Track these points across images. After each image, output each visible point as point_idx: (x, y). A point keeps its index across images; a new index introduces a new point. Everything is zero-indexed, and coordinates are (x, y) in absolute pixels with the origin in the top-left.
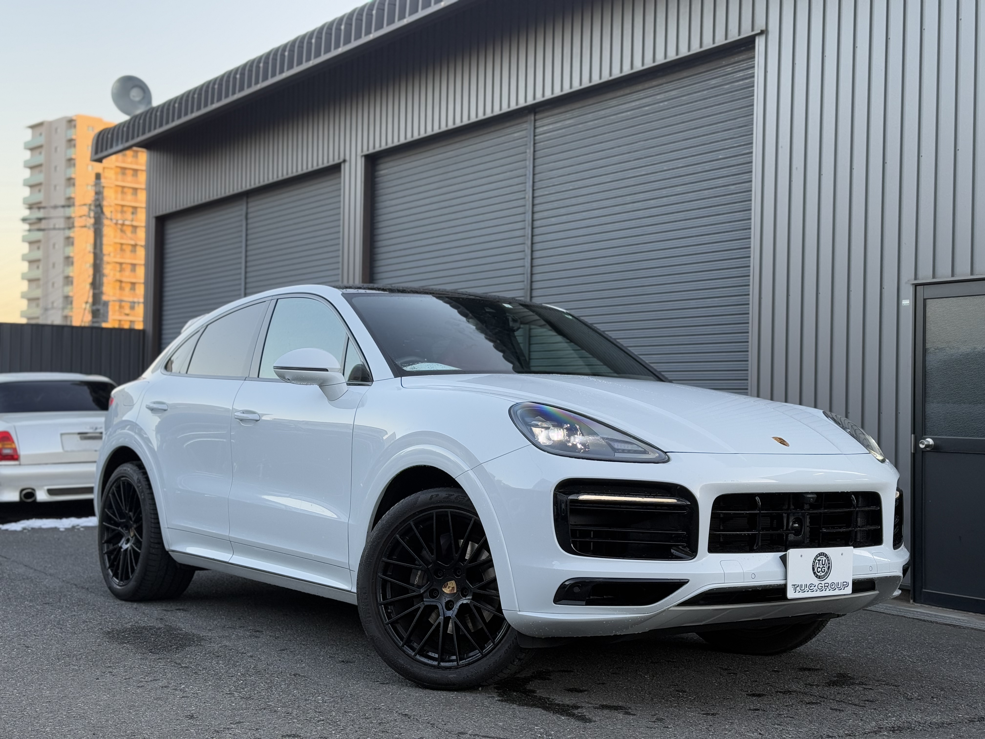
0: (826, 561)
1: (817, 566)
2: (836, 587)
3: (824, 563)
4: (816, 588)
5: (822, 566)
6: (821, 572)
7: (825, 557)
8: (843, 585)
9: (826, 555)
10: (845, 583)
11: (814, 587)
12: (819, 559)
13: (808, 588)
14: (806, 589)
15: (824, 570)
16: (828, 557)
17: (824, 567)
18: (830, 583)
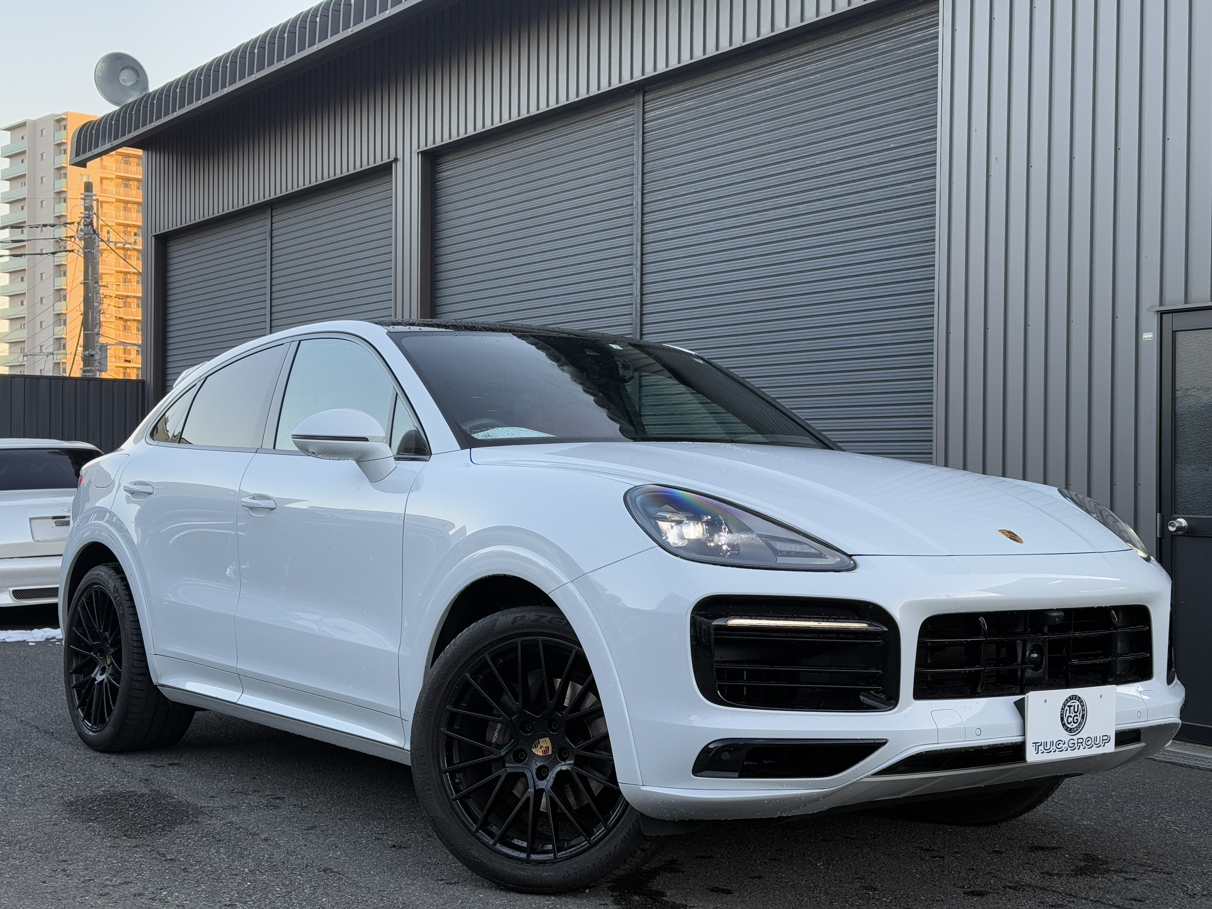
0: (1080, 706)
1: (1068, 714)
2: (1093, 743)
3: (1076, 710)
4: (1066, 745)
5: (1074, 714)
6: (1072, 723)
7: (1078, 701)
8: (1103, 740)
9: (1080, 698)
10: (1106, 738)
11: (1064, 744)
12: (1069, 704)
13: (1054, 747)
14: (1052, 748)
15: (1077, 720)
16: (1082, 702)
17: (1077, 716)
18: (1085, 737)
